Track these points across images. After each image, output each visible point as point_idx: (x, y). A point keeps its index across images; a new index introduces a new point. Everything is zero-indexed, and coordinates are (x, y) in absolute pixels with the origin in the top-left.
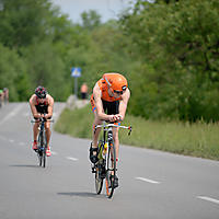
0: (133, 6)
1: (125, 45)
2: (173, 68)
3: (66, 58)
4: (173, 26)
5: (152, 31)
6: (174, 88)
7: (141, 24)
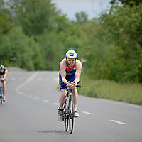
0: (109, 9)
1: (104, 34)
2: (135, 49)
3: (65, 43)
4: (135, 21)
5: (121, 25)
6: (136, 62)
7: (114, 21)
